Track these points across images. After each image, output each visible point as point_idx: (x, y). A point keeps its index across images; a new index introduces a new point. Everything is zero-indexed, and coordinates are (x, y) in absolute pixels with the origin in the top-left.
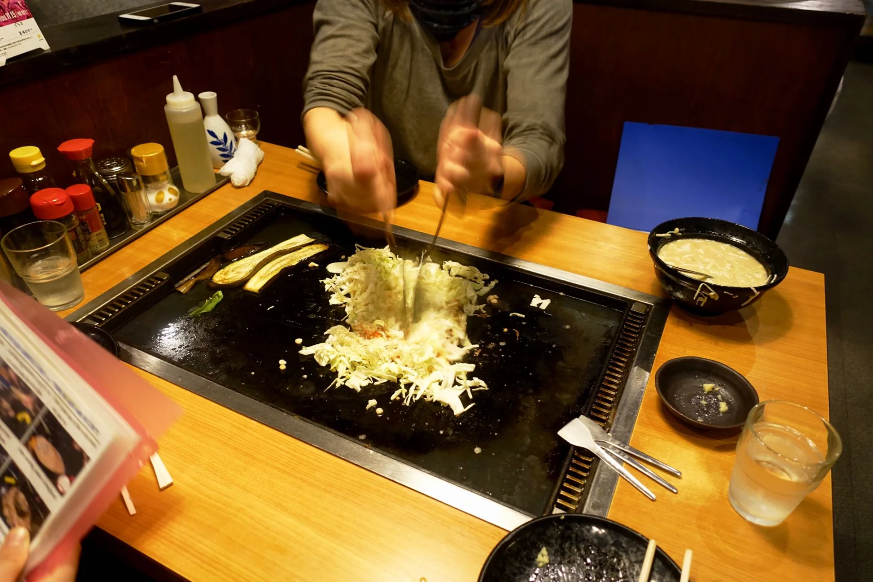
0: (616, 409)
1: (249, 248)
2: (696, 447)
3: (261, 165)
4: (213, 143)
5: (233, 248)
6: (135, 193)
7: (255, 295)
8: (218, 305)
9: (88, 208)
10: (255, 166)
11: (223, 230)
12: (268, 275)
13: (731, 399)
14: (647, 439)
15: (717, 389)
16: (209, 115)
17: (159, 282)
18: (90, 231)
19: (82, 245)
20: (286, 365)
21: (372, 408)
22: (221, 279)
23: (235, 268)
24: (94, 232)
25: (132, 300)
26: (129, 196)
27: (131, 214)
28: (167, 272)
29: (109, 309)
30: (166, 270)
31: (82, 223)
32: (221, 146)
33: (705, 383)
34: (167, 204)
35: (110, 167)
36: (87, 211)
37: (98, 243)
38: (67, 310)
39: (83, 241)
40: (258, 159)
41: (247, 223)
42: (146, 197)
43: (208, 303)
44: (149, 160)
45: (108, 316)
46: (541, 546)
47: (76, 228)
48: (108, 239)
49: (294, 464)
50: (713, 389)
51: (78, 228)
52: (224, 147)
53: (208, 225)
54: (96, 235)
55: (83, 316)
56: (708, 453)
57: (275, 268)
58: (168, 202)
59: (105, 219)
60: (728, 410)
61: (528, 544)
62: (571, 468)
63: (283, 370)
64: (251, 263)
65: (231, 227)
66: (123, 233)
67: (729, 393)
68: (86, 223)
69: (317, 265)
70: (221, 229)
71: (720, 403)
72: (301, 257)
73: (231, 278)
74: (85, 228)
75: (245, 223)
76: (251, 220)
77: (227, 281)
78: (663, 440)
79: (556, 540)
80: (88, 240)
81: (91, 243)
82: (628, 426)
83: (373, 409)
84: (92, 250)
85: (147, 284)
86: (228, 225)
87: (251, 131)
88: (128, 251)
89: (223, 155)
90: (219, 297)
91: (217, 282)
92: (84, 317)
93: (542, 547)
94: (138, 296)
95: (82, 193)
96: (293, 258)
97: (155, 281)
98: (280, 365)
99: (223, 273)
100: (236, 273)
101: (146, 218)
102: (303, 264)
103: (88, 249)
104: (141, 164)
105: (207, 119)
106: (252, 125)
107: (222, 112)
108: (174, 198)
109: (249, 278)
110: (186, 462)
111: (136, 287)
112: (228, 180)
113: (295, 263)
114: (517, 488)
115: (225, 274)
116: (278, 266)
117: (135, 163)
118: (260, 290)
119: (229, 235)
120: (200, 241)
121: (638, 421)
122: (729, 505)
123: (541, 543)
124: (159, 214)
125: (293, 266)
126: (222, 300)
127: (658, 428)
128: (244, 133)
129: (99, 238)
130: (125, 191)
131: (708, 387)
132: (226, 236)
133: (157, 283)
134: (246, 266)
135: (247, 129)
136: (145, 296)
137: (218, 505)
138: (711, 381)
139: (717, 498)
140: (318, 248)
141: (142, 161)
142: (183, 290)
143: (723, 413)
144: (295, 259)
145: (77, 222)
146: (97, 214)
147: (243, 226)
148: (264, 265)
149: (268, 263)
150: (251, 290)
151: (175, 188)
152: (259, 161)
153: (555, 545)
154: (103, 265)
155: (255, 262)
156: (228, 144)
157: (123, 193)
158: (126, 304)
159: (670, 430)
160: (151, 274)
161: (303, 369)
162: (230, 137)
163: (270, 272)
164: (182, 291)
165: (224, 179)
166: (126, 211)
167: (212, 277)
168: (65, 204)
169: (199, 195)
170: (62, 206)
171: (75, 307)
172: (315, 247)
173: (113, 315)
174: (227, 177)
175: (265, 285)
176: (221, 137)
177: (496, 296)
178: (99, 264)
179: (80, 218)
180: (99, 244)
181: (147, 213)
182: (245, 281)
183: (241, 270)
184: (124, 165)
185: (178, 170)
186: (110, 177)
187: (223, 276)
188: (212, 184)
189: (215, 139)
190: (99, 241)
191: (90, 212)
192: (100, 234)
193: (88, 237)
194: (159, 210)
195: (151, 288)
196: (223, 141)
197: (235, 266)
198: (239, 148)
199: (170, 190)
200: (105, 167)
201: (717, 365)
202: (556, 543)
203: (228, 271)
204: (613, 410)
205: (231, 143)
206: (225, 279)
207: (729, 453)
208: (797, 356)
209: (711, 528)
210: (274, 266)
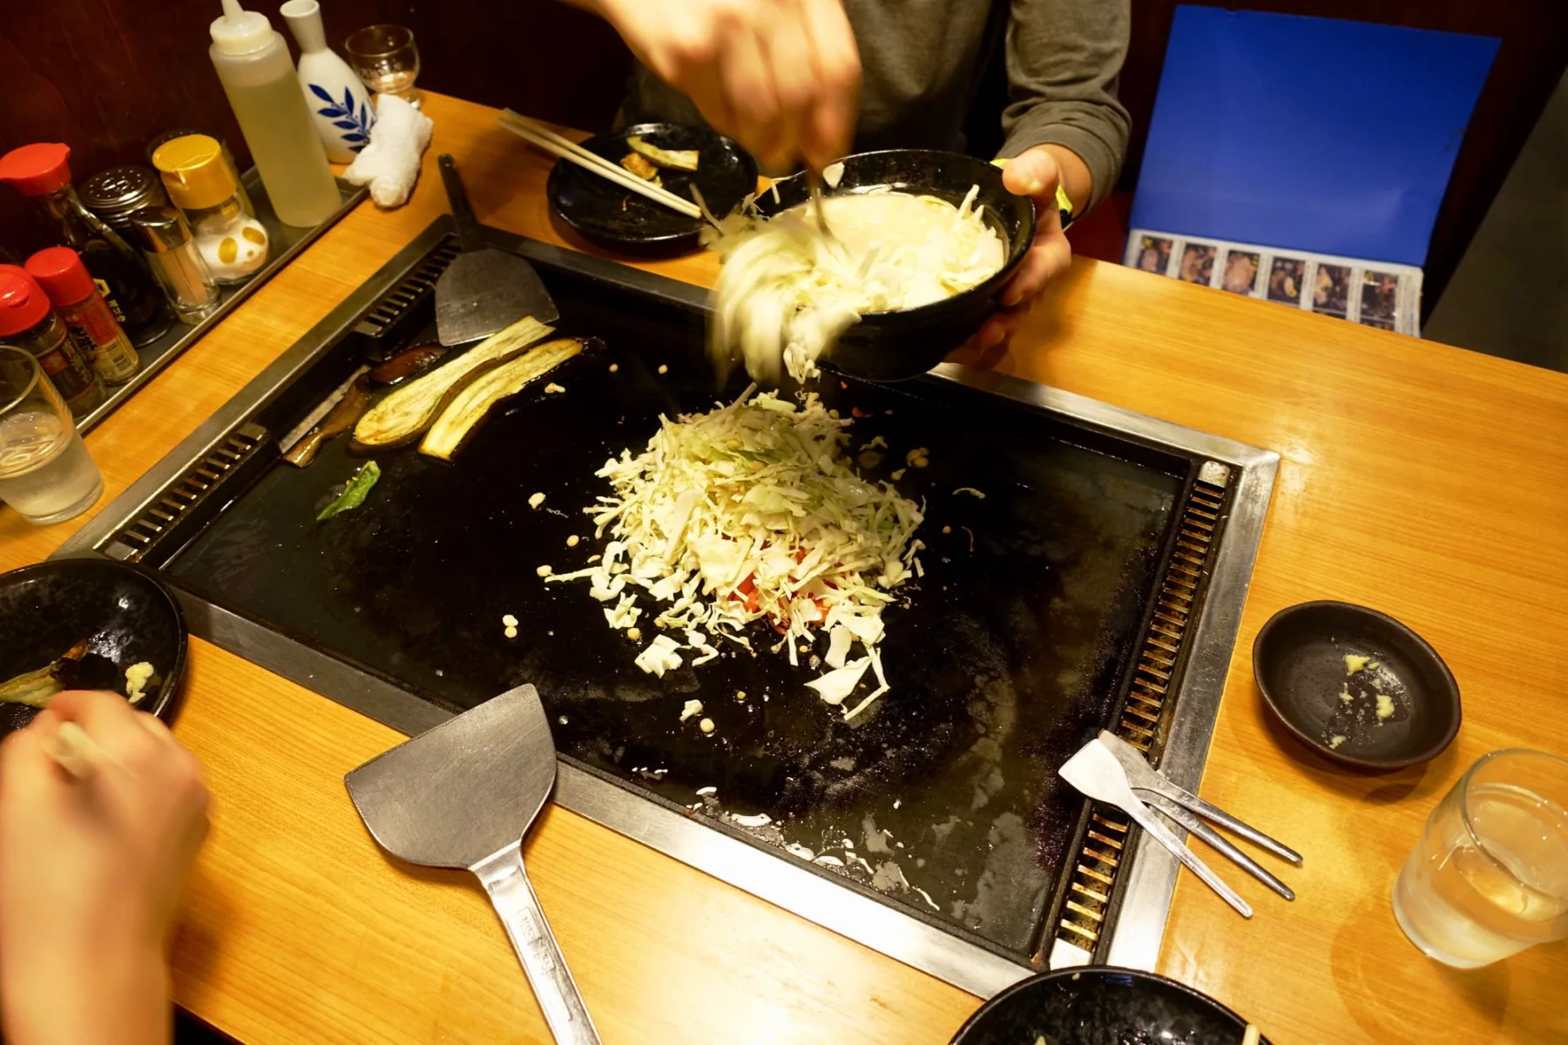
0: (1172, 712)
1: (422, 354)
2: (1329, 795)
3: (430, 151)
4: (325, 112)
5: (389, 353)
6: (175, 252)
7: (444, 464)
8: (373, 491)
9: (80, 300)
10: (415, 157)
11: (366, 317)
12: (466, 417)
13: (1401, 689)
14: (1233, 780)
15: (1373, 666)
16: (307, 52)
17: (248, 447)
18: (94, 343)
19: (82, 376)
20: (516, 627)
21: (692, 717)
22: (371, 432)
23: (398, 405)
24: (102, 344)
25: (198, 491)
26: (165, 260)
27: (173, 294)
28: (261, 423)
29: (154, 516)
30: (259, 417)
31: (74, 329)
32: (343, 118)
33: (1350, 653)
34: (246, 263)
35: (116, 194)
36: (80, 304)
37: (113, 364)
38: (72, 521)
39: (81, 368)
40: (420, 139)
41: (413, 297)
42: (199, 255)
43: (351, 490)
44: (194, 176)
45: (155, 531)
46: (1034, 1035)
47: (62, 344)
48: (133, 351)
49: (549, 857)
50: (1365, 665)
51: (67, 345)
52: (349, 120)
53: (335, 305)
54: (108, 350)
55: (105, 534)
56: (1354, 809)
57: (477, 401)
58: (247, 259)
59: (121, 310)
60: (1393, 713)
61: (1011, 1031)
62: (1086, 849)
63: (513, 638)
64: (428, 389)
65: (380, 307)
66: (164, 333)
67: (1397, 677)
68: (82, 329)
69: (561, 389)
70: (362, 314)
71: (1379, 698)
72: (529, 372)
73: (391, 429)
74: (83, 338)
75: (407, 296)
76: (420, 290)
77: (383, 436)
78: (1266, 780)
79: (1064, 1020)
80: (90, 362)
81: (100, 365)
82: (1197, 753)
83: (695, 720)
84: (105, 378)
85: (226, 452)
86: (374, 303)
87: (401, 75)
88: (178, 374)
89: (348, 137)
90: (372, 474)
91: (364, 439)
92: (107, 537)
93: (1038, 1036)
94: (210, 482)
95: (62, 271)
96: (513, 377)
97: (240, 445)
98: (505, 627)
99: (375, 417)
100: (401, 416)
101: (205, 297)
102: (534, 388)
103: (97, 378)
104: (178, 185)
105: (306, 60)
106: (402, 60)
107: (334, 42)
108: (259, 249)
109: (428, 426)
110: (340, 861)
111: (202, 461)
112: (362, 193)
113: (517, 388)
114: (980, 885)
115: (380, 419)
116: (483, 395)
117: (165, 184)
118: (453, 454)
119: (380, 329)
120: (323, 345)
121: (1216, 739)
122: (1394, 923)
123: (1035, 1028)
124: (232, 283)
125: (515, 395)
126: (380, 480)
127: (1255, 753)
128: (388, 78)
129: (115, 352)
130: (153, 249)
131: (1355, 661)
132: (373, 331)
133: (244, 449)
134: (419, 397)
135: (392, 70)
136: (223, 481)
137: (411, 952)
138: (1361, 649)
139: (1370, 908)
140: (561, 349)
141: (180, 181)
142: (298, 458)
143: (1386, 720)
144: (517, 378)
145: (63, 332)
146: (102, 305)
147: (405, 305)
148: (456, 396)
149: (462, 390)
150: (434, 455)
151: (256, 225)
152: (424, 143)
153: (1062, 1030)
154: (133, 410)
155: (437, 389)
156: (357, 112)
157: (149, 253)
158: (187, 502)
159: (1278, 757)
160: (230, 427)
161: (551, 633)
162: (360, 97)
163: (469, 412)
164: (296, 462)
165: (357, 192)
166: (162, 285)
167: (353, 429)
168: (28, 303)
169: (312, 232)
170: (24, 306)
171: (88, 512)
172: (555, 348)
173: (164, 529)
174: (361, 187)
175: (463, 440)
176: (339, 99)
177: (924, 451)
178: (123, 408)
179: (68, 319)
180: (118, 365)
181: (205, 285)
182: (420, 435)
183: (410, 407)
184: (144, 186)
185: (256, 174)
186: (118, 215)
187: (375, 426)
188: (334, 204)
189: (327, 105)
190: (115, 361)
191: (86, 306)
192: (114, 346)
193: (92, 354)
194: (232, 277)
195: (232, 461)
196: (345, 107)
197: (399, 400)
198: (379, 118)
199: (247, 232)
200: (105, 195)
201: (1376, 618)
202: (1064, 1026)
203: (383, 412)
204: (1166, 716)
205: (363, 109)
206: (380, 432)
207: (1394, 806)
208: (1531, 577)
209: (1360, 974)
210: (475, 395)
